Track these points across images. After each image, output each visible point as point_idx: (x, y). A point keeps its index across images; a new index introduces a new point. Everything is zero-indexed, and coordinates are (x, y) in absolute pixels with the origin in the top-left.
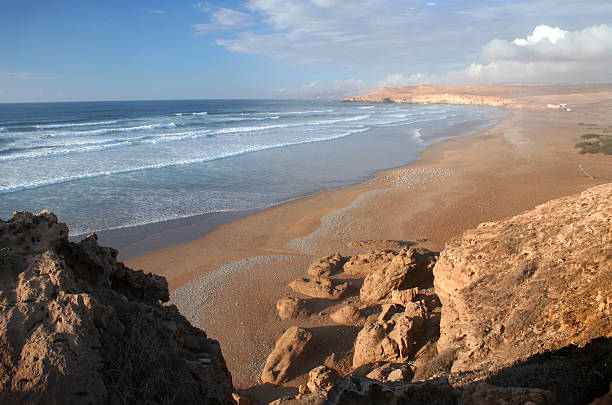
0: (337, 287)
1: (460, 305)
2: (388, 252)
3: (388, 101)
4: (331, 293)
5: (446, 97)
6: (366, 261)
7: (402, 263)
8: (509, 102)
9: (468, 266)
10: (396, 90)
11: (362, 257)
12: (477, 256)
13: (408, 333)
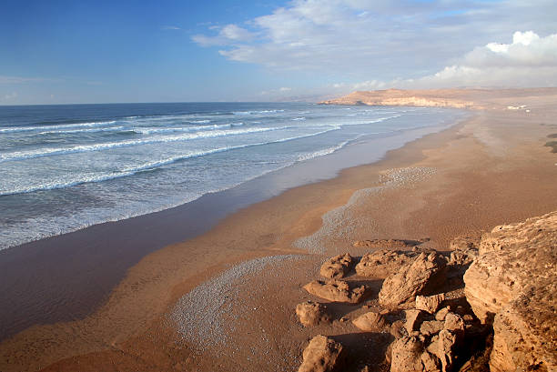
0: (354, 291)
1: (519, 323)
2: (399, 253)
3: (360, 104)
4: (349, 296)
5: (413, 100)
6: (378, 262)
7: (423, 267)
8: (471, 104)
9: (506, 276)
10: (367, 94)
11: (374, 258)
12: (514, 264)
13: (452, 348)
